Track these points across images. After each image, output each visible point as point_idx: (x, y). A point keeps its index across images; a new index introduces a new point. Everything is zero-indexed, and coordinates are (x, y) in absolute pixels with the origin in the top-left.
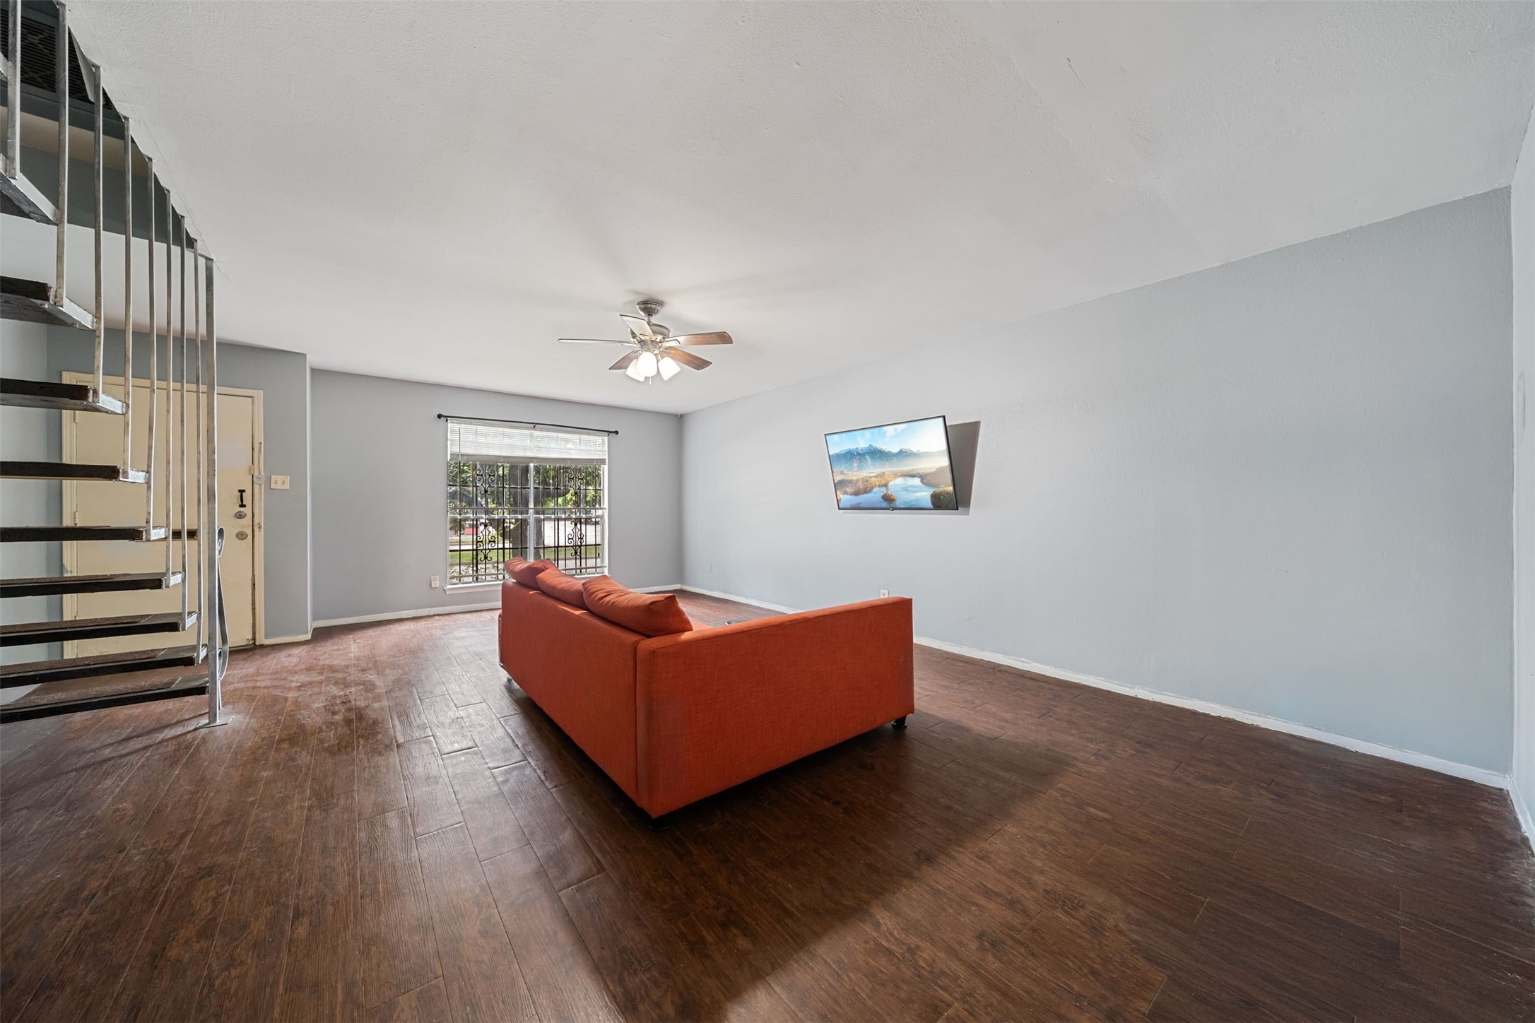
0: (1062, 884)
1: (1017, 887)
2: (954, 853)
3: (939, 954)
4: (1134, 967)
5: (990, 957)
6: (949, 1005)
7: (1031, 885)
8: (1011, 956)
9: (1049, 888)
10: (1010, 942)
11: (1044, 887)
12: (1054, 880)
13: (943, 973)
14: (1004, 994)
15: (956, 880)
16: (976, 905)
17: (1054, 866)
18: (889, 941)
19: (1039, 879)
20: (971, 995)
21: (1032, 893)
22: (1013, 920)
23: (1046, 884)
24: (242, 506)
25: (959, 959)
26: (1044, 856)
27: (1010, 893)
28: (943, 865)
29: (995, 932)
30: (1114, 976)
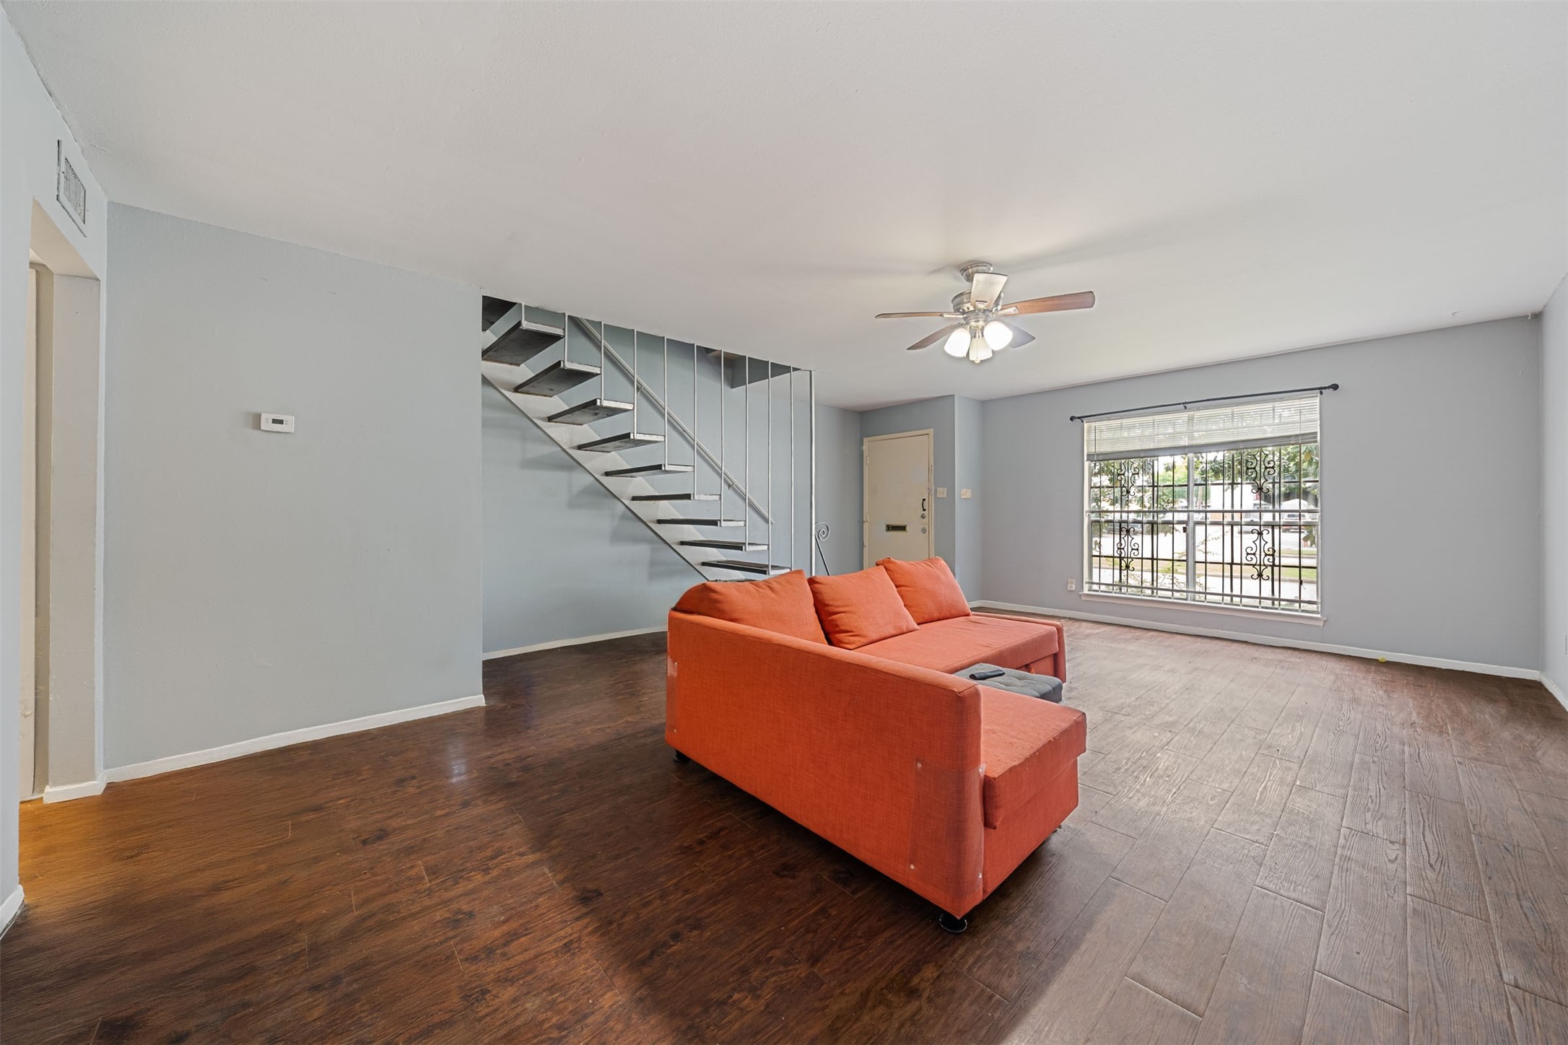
0: (486, 1015)
1: (507, 964)
2: (586, 921)
3: (472, 885)
4: (348, 1031)
5: (448, 915)
6: (430, 881)
7: (505, 979)
8: (439, 929)
9: (488, 997)
10: (451, 934)
11: (494, 992)
12: (497, 1010)
13: (457, 883)
14: (413, 915)
15: (544, 914)
16: (504, 922)
17: (518, 1023)
18: (504, 859)
19: (509, 993)
20: (428, 895)
21: (492, 976)
22: (470, 945)
23: (496, 996)
24: (924, 510)
25: (460, 896)
26: (541, 1017)
27: (504, 954)
28: (572, 908)
29: (468, 926)
30: (358, 1004)
